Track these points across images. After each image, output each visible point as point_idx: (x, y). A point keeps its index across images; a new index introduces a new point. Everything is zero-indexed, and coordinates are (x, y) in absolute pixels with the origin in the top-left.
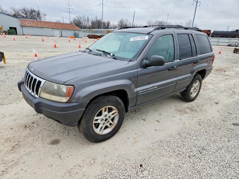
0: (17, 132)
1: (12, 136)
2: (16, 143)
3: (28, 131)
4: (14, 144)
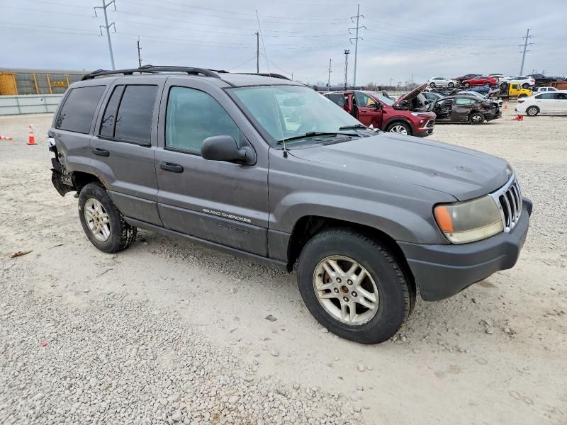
0: (539, 334)
1: (553, 332)
2: (551, 317)
3: (513, 324)
4: (557, 318)
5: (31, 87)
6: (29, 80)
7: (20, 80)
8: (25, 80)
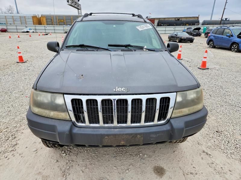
5: (51, 22)
6: (50, 19)
7: (47, 19)
8: (49, 19)
